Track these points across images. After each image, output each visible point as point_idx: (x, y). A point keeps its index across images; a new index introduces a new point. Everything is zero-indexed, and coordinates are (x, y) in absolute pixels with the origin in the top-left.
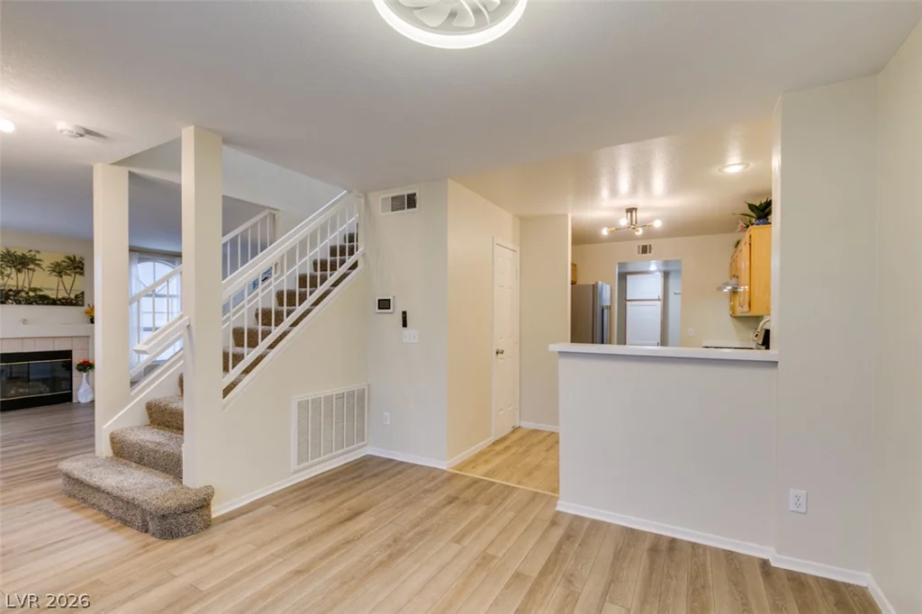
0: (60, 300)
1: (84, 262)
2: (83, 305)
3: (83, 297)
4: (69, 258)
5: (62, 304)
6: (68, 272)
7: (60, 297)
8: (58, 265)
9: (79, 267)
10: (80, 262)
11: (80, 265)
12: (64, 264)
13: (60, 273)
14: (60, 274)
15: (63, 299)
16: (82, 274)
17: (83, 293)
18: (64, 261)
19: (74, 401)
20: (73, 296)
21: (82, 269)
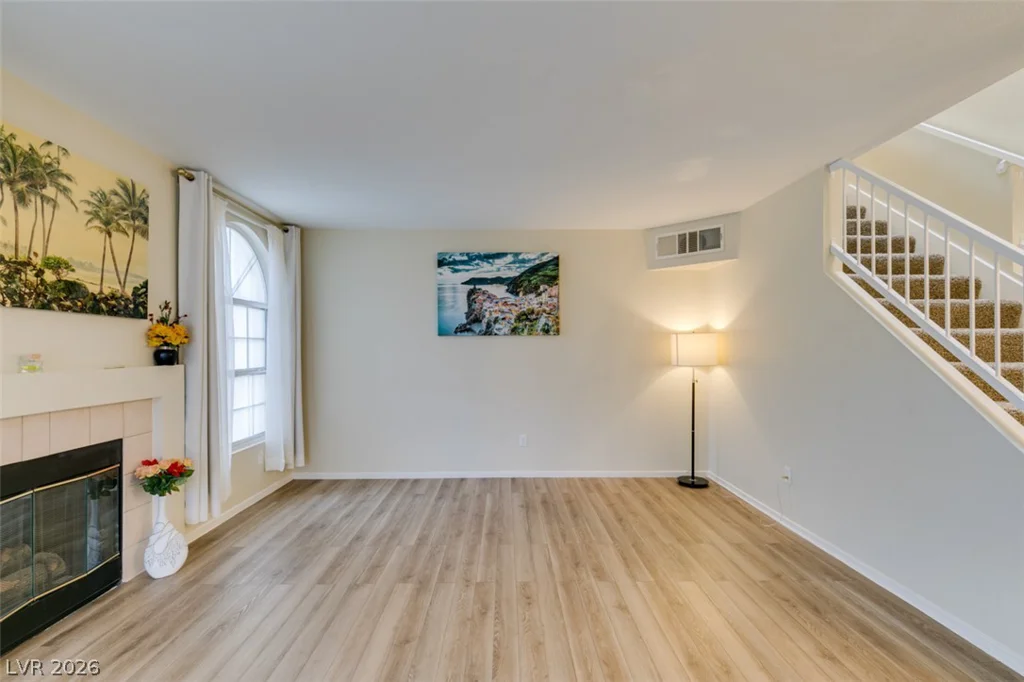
0: (106, 300)
1: (151, 203)
2: (144, 316)
3: (146, 293)
4: (124, 187)
5: (113, 312)
6: (121, 222)
7: (107, 292)
8: (103, 199)
9: (141, 214)
10: (143, 203)
11: (142, 210)
12: (116, 200)
13: (107, 223)
14: (108, 226)
15: (113, 297)
16: (145, 234)
17: (145, 285)
18: (116, 194)
19: (128, 574)
20: (129, 292)
21: (146, 221)
